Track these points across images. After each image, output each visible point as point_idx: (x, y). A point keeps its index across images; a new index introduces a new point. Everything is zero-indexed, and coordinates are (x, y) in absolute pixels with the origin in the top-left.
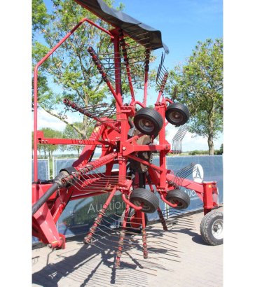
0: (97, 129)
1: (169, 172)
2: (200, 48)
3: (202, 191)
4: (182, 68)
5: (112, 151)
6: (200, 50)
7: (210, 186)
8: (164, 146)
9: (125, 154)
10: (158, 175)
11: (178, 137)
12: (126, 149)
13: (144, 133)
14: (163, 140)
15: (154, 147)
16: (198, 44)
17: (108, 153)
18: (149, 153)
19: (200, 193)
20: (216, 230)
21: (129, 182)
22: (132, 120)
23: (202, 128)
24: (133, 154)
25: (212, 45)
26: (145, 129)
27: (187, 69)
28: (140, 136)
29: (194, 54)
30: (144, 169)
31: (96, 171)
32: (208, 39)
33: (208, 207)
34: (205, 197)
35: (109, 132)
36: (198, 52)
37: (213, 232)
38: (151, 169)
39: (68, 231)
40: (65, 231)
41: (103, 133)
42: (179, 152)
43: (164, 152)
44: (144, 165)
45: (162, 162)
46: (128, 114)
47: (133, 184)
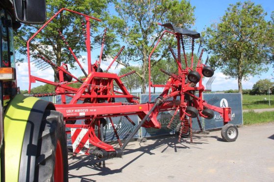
0: (170, 80)
1: (204, 101)
2: (231, 9)
3: (223, 112)
4: (216, 26)
5: (176, 90)
6: (231, 11)
7: (227, 110)
8: (201, 88)
9: (184, 91)
10: (198, 102)
11: (209, 83)
12: (184, 89)
13: (192, 82)
14: (200, 85)
15: (196, 88)
16: (229, 7)
17: (174, 91)
18: (194, 91)
19: (221, 113)
20: (230, 134)
21: (185, 104)
22: (187, 76)
23: (234, 71)
24: (187, 91)
25: (241, 7)
26: (193, 80)
27: (221, 27)
28: (190, 83)
29: (227, 14)
30: (191, 98)
31: (170, 100)
32: (238, 2)
33: (226, 121)
34: (224, 116)
35: (175, 81)
36: (230, 12)
37: (228, 135)
38: (195, 99)
39: (148, 134)
40: (146, 133)
41: (172, 82)
42: (210, 91)
43: (201, 90)
44: (192, 96)
45: (200, 95)
46: (185, 74)
47: (187, 105)
